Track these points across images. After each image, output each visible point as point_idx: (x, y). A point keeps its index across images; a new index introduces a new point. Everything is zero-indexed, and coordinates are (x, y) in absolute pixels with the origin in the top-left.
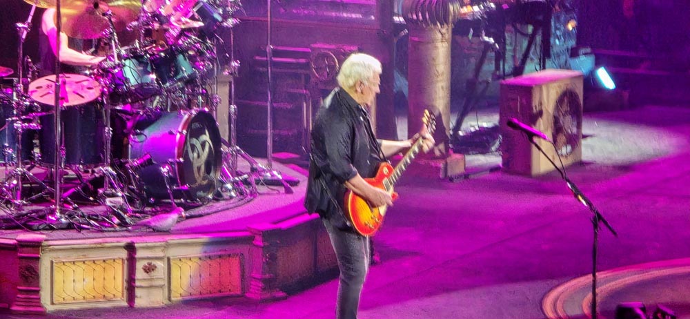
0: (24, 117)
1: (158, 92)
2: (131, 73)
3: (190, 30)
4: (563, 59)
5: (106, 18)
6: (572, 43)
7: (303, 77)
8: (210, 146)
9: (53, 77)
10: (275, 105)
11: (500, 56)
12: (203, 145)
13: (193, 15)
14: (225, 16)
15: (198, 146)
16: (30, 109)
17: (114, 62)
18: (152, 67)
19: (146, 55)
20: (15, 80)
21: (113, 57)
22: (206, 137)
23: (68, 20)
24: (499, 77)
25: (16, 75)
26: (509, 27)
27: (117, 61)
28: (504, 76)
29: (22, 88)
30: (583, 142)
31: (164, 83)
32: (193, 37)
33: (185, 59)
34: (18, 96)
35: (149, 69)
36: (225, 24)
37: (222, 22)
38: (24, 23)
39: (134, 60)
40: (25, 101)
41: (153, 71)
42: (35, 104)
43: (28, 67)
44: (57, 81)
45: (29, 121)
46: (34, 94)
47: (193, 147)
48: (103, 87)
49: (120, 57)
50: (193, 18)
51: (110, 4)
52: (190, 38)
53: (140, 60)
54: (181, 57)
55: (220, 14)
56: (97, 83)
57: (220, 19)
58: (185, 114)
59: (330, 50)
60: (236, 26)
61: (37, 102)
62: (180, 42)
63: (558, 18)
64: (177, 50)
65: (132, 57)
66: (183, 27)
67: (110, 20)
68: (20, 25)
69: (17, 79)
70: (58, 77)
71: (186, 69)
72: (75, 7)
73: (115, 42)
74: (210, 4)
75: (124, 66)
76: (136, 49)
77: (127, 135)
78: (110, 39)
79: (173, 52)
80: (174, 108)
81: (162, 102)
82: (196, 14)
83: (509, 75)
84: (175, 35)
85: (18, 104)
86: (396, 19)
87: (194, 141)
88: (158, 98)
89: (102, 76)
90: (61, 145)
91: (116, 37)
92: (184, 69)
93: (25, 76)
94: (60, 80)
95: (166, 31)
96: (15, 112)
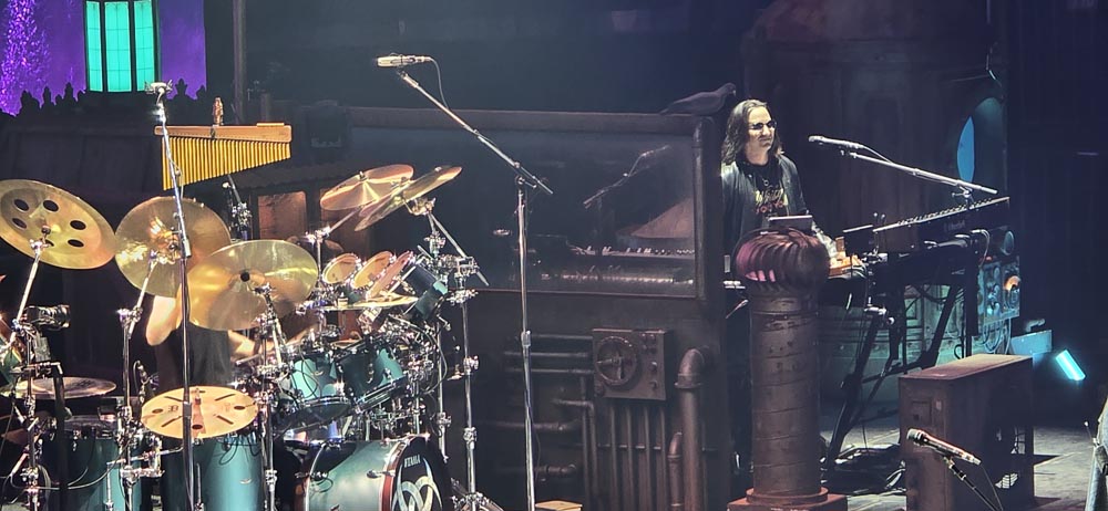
0: (136, 458)
1: (349, 411)
2: (303, 382)
3: (397, 310)
4: (1000, 338)
5: (262, 296)
6: (1013, 312)
7: (582, 380)
8: (434, 493)
9: (179, 393)
10: (538, 426)
11: (898, 335)
12: (423, 492)
13: (401, 286)
14: (453, 286)
15: (415, 493)
16: (146, 446)
17: (277, 364)
18: (337, 370)
19: (326, 351)
20: (119, 399)
21: (274, 356)
22: (427, 479)
23: (201, 301)
24: (897, 370)
25: (119, 392)
26: (910, 290)
27: (281, 364)
28: (906, 367)
29: (130, 412)
30: (1037, 468)
31: (358, 396)
32: (403, 321)
33: (390, 356)
34: (124, 425)
35: (333, 374)
36: (452, 299)
37: (449, 295)
38: (131, 309)
39: (308, 361)
40: (135, 433)
41: (339, 377)
42: (153, 437)
43: (139, 378)
44: (186, 398)
45: (144, 465)
46: (149, 420)
47: (407, 495)
48: (261, 406)
49: (285, 357)
50: (400, 291)
51: (267, 274)
52: (398, 322)
53: (319, 360)
54: (383, 354)
55: (444, 283)
56: (251, 401)
57: (444, 291)
58: (393, 443)
59: (624, 335)
60: (469, 301)
61: (154, 433)
62: (382, 329)
63: (989, 273)
64: (376, 342)
65: (306, 357)
66: (385, 304)
67: (268, 299)
68: (123, 312)
69: (122, 398)
70: (187, 392)
71: (392, 372)
72: (211, 281)
73: (277, 334)
74: (427, 267)
75: (294, 371)
76: (311, 342)
77: (303, 481)
78: (270, 330)
79: (370, 346)
80: (375, 435)
81: (356, 427)
82: (406, 284)
83: (913, 366)
84: (373, 318)
85: (125, 437)
86: (729, 284)
87: (408, 486)
88: (350, 419)
89: (258, 388)
90: (195, 502)
91: (279, 326)
92: (388, 372)
93: (134, 393)
94: (192, 398)
95: (359, 312)
96: (121, 451)
